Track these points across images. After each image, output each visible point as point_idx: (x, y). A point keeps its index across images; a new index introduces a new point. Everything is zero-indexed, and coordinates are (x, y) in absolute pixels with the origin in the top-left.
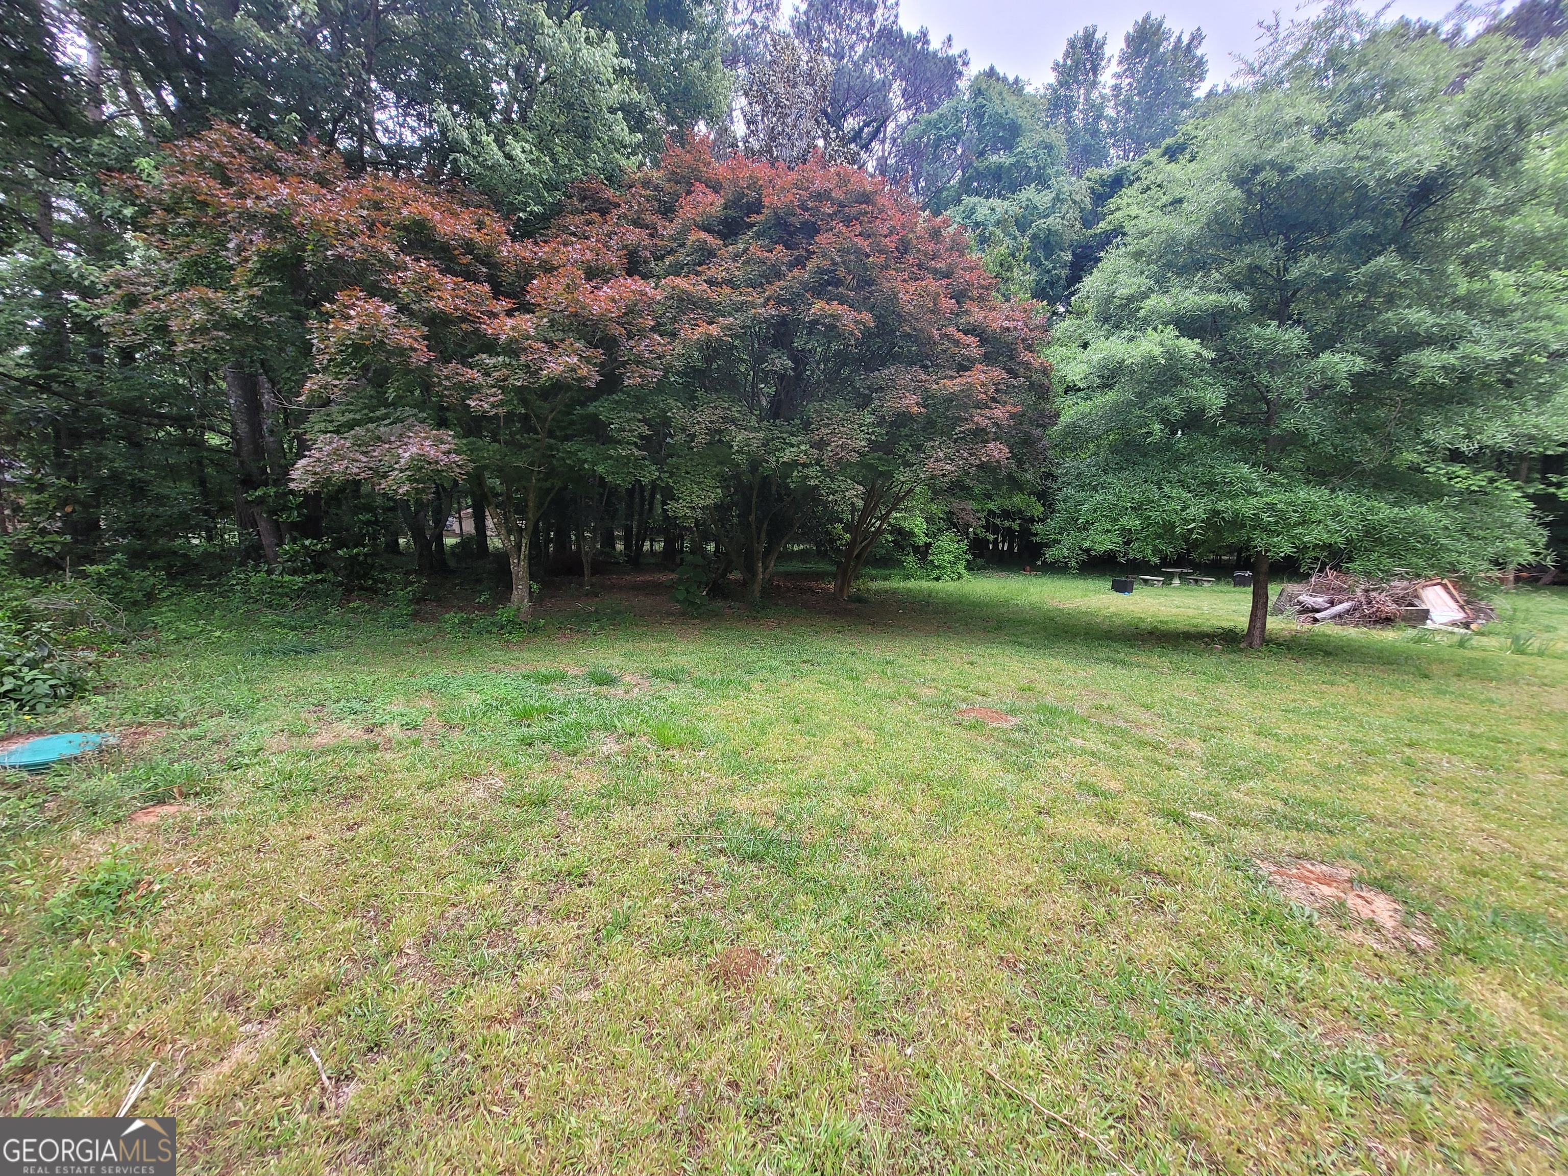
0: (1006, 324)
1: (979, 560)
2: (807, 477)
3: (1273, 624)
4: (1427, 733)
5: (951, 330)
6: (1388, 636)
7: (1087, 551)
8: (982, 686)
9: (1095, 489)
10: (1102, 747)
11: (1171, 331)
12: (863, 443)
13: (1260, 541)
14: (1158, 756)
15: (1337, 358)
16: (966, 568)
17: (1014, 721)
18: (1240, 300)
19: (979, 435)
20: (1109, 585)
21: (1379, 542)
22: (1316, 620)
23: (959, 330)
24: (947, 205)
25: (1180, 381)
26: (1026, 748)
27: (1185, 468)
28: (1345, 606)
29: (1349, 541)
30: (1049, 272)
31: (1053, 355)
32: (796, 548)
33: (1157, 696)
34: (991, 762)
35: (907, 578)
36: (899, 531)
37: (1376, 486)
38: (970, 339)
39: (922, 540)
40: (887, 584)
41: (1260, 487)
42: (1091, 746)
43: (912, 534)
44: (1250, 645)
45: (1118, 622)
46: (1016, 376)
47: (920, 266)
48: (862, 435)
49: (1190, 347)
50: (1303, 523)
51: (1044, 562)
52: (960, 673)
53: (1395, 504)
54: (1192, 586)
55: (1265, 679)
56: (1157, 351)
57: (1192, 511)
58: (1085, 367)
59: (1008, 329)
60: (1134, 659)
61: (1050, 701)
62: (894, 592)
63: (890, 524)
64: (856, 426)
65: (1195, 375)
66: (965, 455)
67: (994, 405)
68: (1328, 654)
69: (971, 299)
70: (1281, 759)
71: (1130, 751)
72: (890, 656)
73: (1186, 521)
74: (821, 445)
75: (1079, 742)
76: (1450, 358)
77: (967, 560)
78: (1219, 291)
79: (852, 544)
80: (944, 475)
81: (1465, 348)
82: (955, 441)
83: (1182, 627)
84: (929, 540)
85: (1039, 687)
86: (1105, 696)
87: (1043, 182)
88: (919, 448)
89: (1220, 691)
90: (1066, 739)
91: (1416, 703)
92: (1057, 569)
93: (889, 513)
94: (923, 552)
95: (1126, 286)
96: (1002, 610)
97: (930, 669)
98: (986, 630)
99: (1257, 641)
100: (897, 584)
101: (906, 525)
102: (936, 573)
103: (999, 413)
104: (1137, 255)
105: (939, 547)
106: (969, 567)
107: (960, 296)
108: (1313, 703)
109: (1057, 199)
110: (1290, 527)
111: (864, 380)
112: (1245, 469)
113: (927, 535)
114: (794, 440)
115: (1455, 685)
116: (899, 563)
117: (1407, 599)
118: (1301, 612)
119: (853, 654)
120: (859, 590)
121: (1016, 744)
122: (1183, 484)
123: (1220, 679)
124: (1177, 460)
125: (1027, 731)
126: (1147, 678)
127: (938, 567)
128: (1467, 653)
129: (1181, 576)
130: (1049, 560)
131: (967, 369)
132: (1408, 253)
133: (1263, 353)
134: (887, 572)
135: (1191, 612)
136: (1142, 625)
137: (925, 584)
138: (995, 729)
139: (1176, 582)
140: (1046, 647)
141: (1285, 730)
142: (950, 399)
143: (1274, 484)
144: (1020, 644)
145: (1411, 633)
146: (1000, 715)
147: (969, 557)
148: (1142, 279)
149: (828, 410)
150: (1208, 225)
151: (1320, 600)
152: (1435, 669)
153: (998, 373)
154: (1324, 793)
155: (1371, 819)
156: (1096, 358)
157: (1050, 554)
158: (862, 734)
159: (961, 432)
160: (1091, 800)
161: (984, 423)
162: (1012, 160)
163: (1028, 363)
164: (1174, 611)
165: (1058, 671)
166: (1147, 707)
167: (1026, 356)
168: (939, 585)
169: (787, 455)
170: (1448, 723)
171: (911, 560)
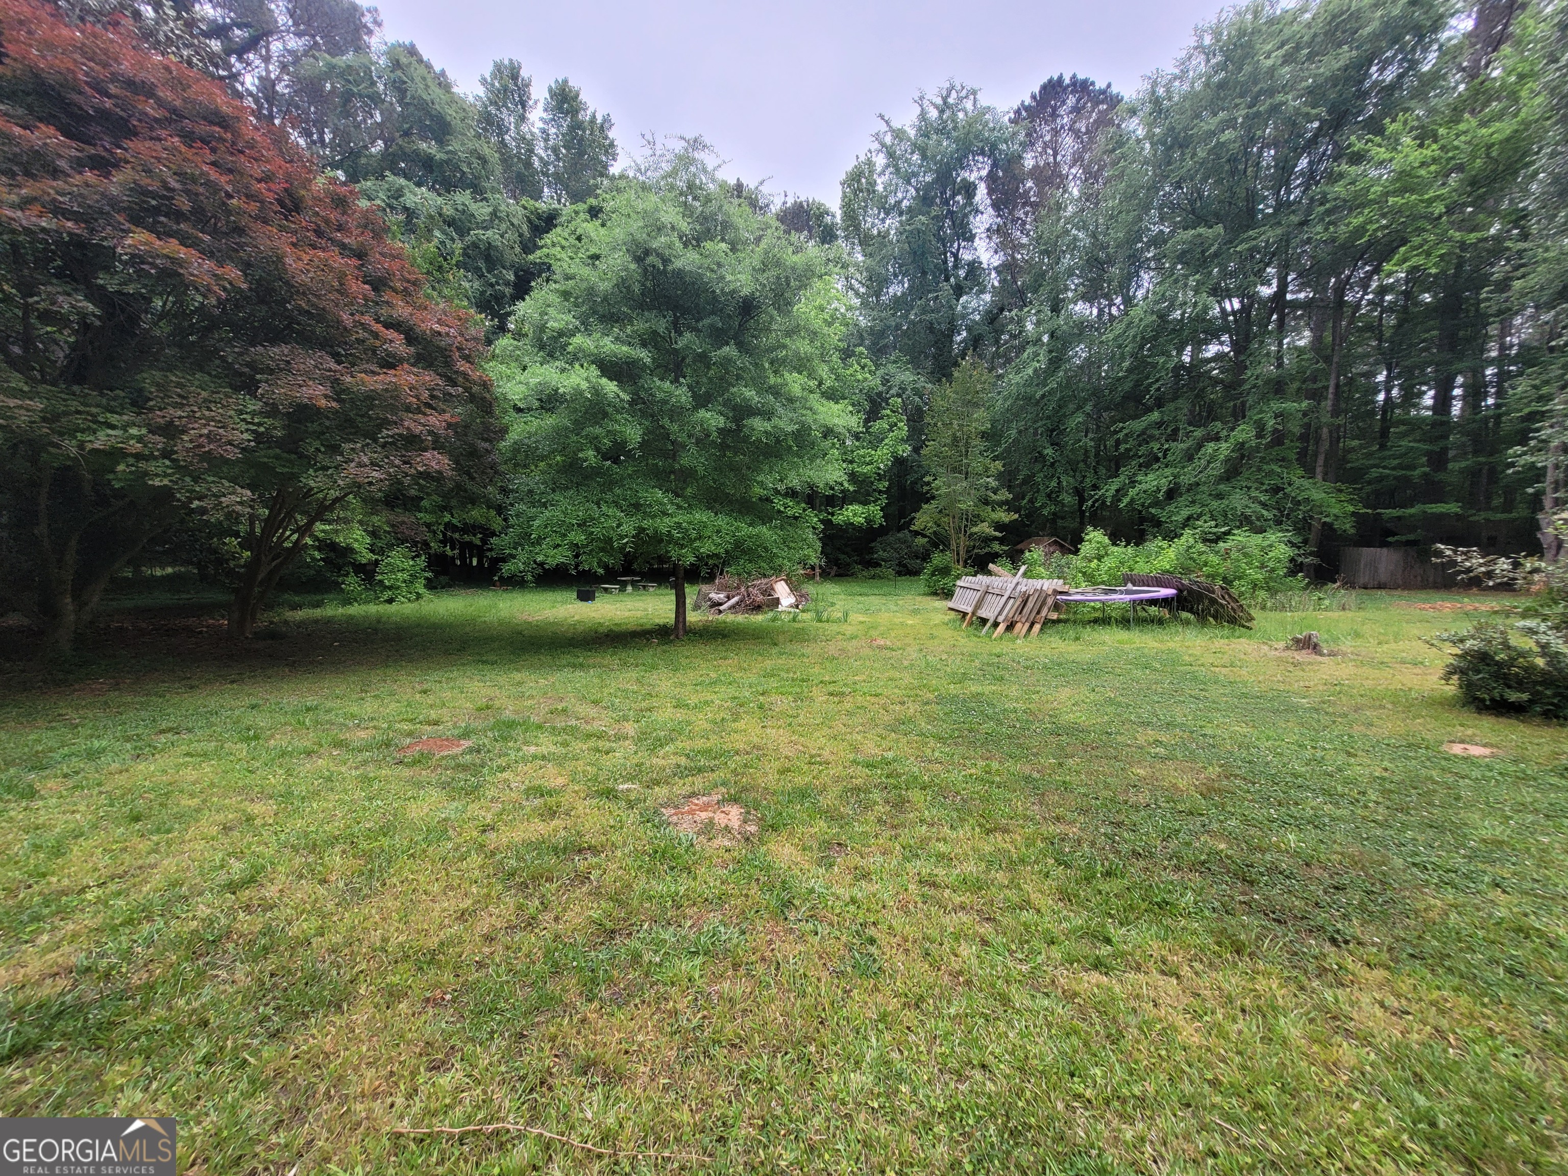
0: (437, 327)
1: (442, 578)
2: (146, 474)
3: (693, 617)
4: (773, 683)
5: (367, 319)
6: (759, 618)
7: (542, 564)
8: (433, 715)
9: (544, 505)
10: (553, 749)
11: (594, 371)
12: (246, 436)
13: (674, 553)
14: (600, 744)
15: (708, 415)
16: (425, 586)
17: (466, 744)
18: (644, 355)
19: (412, 442)
20: (575, 595)
21: (744, 552)
22: (720, 612)
23: (377, 321)
24: (366, 174)
25: (605, 415)
26: (474, 769)
27: (618, 491)
28: (736, 599)
29: (727, 552)
30: (492, 285)
31: (493, 370)
32: (158, 572)
33: (606, 691)
34: (435, 795)
35: (347, 602)
36: (328, 546)
37: (740, 512)
38: (391, 334)
39: (366, 557)
40: (318, 613)
41: (671, 509)
42: (543, 750)
43: (349, 550)
44: (677, 637)
45: (580, 628)
46: (454, 384)
47: (319, 233)
48: (244, 427)
49: (610, 387)
50: (700, 538)
51: (501, 578)
52: (409, 705)
53: (750, 525)
54: (642, 592)
55: (684, 661)
56: (584, 385)
57: (624, 527)
58: (522, 388)
59: (439, 333)
60: (591, 661)
61: (508, 714)
62: (329, 621)
63: (317, 539)
64: (232, 413)
65: (618, 411)
66: (397, 462)
67: (428, 411)
68: (724, 636)
69: (395, 290)
70: (689, 723)
71: (578, 746)
72: (311, 701)
73: (622, 537)
74: (170, 431)
75: (533, 749)
76: (768, 426)
77: (426, 578)
78: (629, 344)
79: (253, 565)
80: (370, 483)
81: (775, 421)
82: (383, 446)
83: (631, 627)
84: (375, 557)
85: (497, 703)
86: (561, 700)
87: (478, 192)
88: (334, 449)
89: (653, 677)
90: (519, 750)
91: (769, 664)
92: (515, 583)
93: (311, 523)
94: (367, 572)
95: (556, 320)
96: (468, 629)
97: (369, 707)
98: (447, 653)
99: (681, 632)
100: (333, 610)
101: (340, 539)
102: (387, 594)
103: (435, 420)
104: (566, 295)
105: (389, 564)
106: (431, 585)
107: (378, 284)
108: (713, 675)
109: (494, 214)
110: (692, 541)
111: (241, 354)
112: (660, 494)
113: (372, 551)
114: (114, 419)
115: (789, 647)
116: (335, 587)
117: (768, 591)
118: (711, 607)
119: (253, 707)
120: (272, 623)
121: (465, 768)
122: (616, 504)
123: (654, 667)
124: (610, 485)
125: (479, 751)
126: (600, 677)
127: (390, 588)
128: (796, 625)
129: (633, 583)
130: (506, 575)
131: (392, 366)
132: (741, 346)
133: (664, 402)
134: (319, 597)
135: (639, 614)
136: (601, 630)
137: (373, 609)
138: (443, 758)
139: (629, 588)
140: (511, 662)
141: (693, 700)
142: (370, 397)
143: (679, 507)
144: (484, 662)
145: (770, 615)
146: (452, 741)
147: (429, 575)
148: (569, 317)
149: (179, 385)
150: (617, 285)
151: (722, 596)
152: (781, 638)
153: (429, 377)
154: (713, 742)
155: (737, 753)
156: (533, 381)
157: (507, 568)
158: (257, 808)
159: (388, 436)
160: (538, 802)
161: (418, 429)
162: (444, 157)
163: (465, 375)
164: (627, 614)
165: (520, 684)
166: (596, 703)
167: (462, 366)
168: (393, 608)
169: (102, 440)
170: (783, 674)
171: (352, 583)
